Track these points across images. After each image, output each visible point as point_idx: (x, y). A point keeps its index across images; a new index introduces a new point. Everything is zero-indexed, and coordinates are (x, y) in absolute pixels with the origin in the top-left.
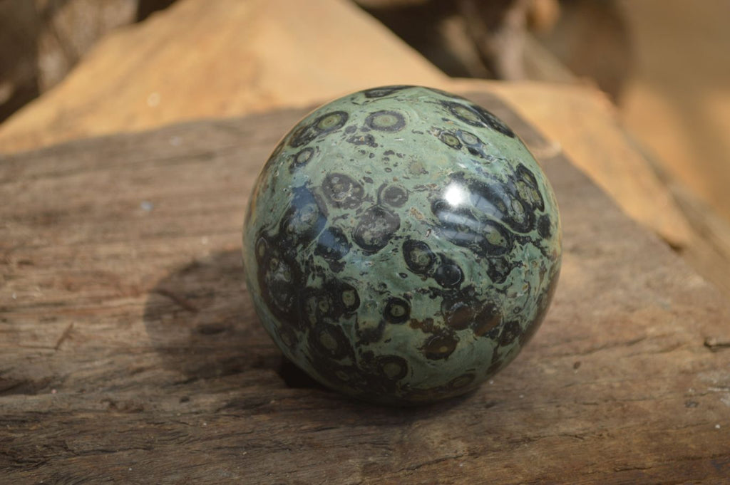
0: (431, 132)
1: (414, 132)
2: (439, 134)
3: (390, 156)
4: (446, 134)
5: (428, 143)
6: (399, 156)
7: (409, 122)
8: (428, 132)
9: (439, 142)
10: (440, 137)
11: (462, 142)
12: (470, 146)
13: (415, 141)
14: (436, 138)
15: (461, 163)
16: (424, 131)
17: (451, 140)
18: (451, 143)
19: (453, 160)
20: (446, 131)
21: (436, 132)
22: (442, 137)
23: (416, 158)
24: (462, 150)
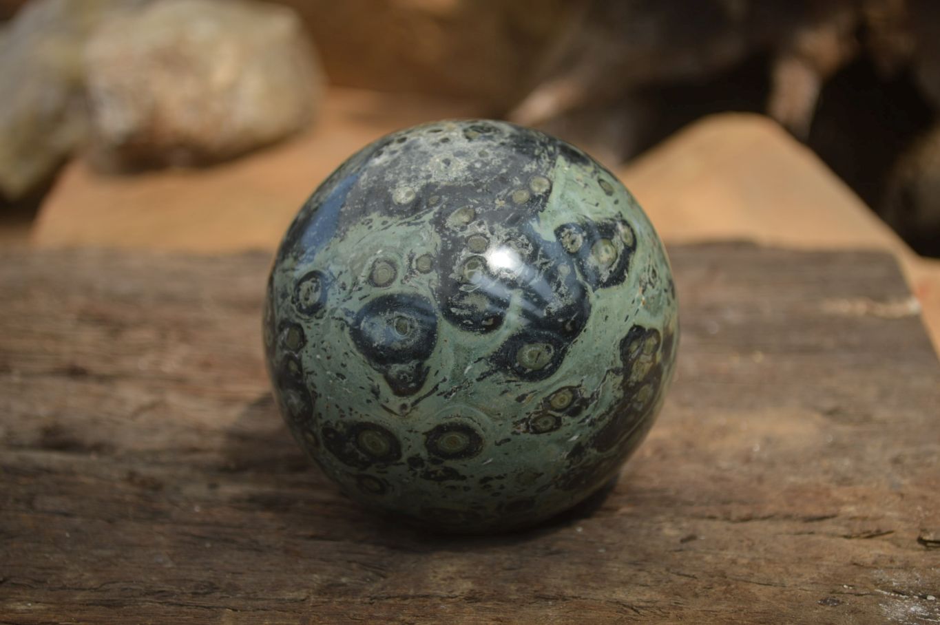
0: (518, 431)
1: (498, 444)
2: (528, 427)
3: (490, 483)
4: (535, 421)
5: (523, 448)
6: (500, 478)
7: (483, 433)
8: (514, 433)
9: (534, 437)
10: (531, 430)
11: (558, 415)
12: (568, 410)
13: (506, 454)
14: (528, 435)
15: (571, 437)
16: (508, 434)
17: (546, 423)
18: (548, 426)
19: (561, 442)
20: (533, 417)
21: (523, 426)
22: (533, 427)
23: (521, 469)
24: (564, 423)
